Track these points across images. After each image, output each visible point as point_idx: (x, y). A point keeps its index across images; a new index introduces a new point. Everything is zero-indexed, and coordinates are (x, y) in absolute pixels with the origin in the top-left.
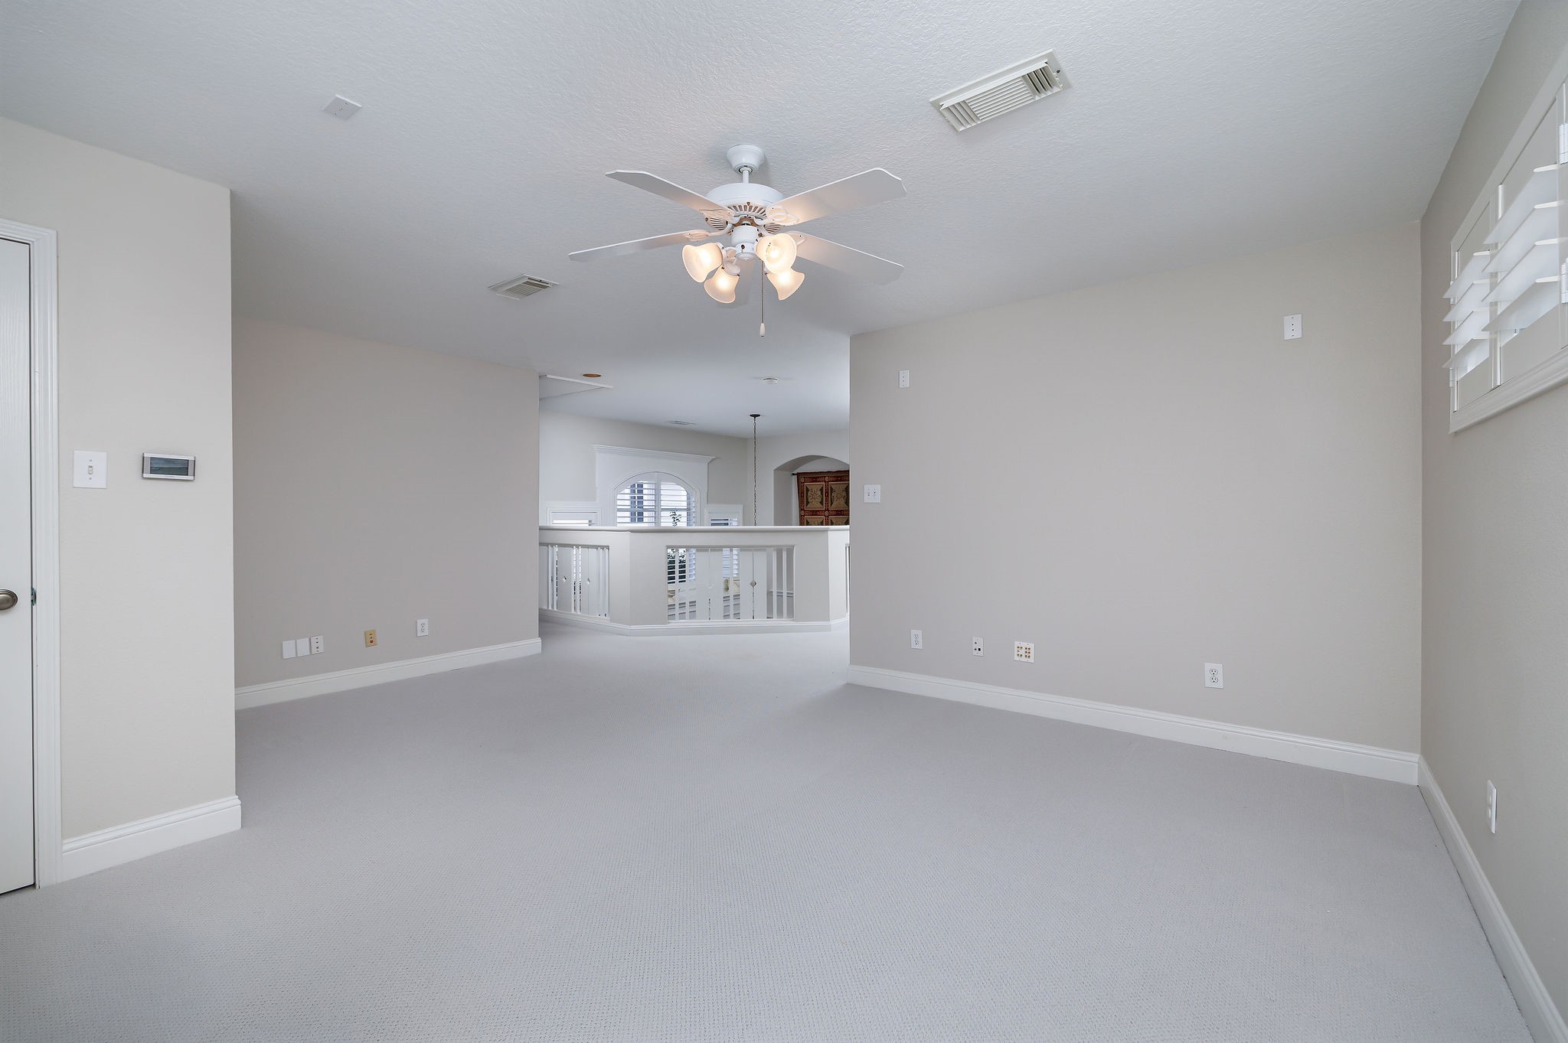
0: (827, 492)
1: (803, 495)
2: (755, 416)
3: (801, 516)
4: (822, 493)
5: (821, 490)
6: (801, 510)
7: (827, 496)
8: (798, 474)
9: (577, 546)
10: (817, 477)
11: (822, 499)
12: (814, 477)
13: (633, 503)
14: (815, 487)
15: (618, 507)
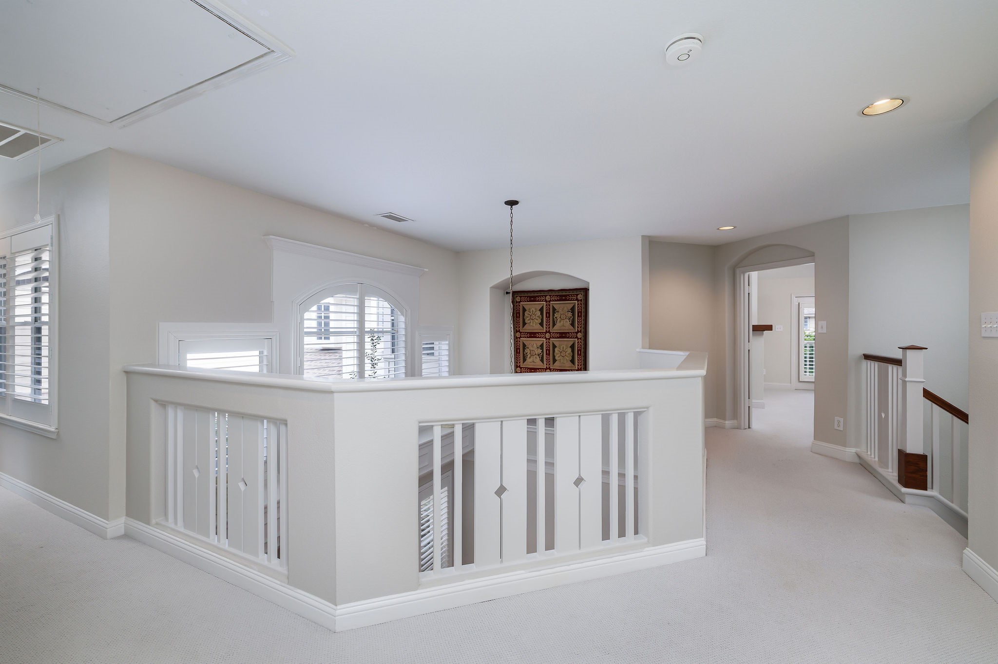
0: (548, 313)
1: (518, 316)
2: (512, 203)
3: (516, 338)
4: (542, 314)
5: (541, 310)
6: (516, 331)
7: (548, 317)
8: (515, 293)
9: (221, 412)
10: (538, 296)
11: (542, 320)
12: (533, 296)
13: (320, 324)
14: (533, 308)
15: (306, 330)
